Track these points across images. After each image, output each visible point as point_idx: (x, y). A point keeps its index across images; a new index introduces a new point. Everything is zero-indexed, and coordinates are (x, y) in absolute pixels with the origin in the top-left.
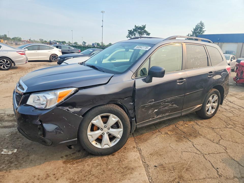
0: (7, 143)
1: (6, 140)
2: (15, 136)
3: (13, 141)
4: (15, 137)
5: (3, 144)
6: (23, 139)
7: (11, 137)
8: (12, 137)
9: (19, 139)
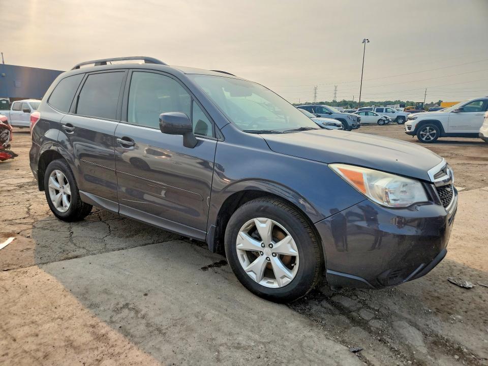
0: (462, 300)
1: (464, 309)
2: (442, 307)
3: (450, 299)
4: (443, 303)
5: (470, 302)
6: (430, 291)
7: (451, 309)
8: (449, 307)
9: (436, 295)
